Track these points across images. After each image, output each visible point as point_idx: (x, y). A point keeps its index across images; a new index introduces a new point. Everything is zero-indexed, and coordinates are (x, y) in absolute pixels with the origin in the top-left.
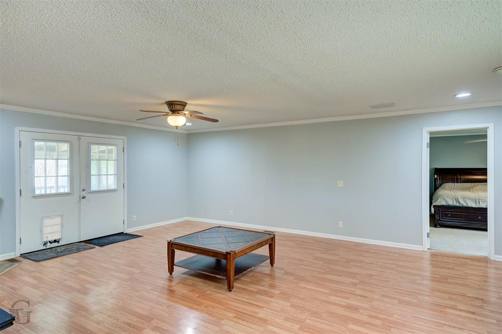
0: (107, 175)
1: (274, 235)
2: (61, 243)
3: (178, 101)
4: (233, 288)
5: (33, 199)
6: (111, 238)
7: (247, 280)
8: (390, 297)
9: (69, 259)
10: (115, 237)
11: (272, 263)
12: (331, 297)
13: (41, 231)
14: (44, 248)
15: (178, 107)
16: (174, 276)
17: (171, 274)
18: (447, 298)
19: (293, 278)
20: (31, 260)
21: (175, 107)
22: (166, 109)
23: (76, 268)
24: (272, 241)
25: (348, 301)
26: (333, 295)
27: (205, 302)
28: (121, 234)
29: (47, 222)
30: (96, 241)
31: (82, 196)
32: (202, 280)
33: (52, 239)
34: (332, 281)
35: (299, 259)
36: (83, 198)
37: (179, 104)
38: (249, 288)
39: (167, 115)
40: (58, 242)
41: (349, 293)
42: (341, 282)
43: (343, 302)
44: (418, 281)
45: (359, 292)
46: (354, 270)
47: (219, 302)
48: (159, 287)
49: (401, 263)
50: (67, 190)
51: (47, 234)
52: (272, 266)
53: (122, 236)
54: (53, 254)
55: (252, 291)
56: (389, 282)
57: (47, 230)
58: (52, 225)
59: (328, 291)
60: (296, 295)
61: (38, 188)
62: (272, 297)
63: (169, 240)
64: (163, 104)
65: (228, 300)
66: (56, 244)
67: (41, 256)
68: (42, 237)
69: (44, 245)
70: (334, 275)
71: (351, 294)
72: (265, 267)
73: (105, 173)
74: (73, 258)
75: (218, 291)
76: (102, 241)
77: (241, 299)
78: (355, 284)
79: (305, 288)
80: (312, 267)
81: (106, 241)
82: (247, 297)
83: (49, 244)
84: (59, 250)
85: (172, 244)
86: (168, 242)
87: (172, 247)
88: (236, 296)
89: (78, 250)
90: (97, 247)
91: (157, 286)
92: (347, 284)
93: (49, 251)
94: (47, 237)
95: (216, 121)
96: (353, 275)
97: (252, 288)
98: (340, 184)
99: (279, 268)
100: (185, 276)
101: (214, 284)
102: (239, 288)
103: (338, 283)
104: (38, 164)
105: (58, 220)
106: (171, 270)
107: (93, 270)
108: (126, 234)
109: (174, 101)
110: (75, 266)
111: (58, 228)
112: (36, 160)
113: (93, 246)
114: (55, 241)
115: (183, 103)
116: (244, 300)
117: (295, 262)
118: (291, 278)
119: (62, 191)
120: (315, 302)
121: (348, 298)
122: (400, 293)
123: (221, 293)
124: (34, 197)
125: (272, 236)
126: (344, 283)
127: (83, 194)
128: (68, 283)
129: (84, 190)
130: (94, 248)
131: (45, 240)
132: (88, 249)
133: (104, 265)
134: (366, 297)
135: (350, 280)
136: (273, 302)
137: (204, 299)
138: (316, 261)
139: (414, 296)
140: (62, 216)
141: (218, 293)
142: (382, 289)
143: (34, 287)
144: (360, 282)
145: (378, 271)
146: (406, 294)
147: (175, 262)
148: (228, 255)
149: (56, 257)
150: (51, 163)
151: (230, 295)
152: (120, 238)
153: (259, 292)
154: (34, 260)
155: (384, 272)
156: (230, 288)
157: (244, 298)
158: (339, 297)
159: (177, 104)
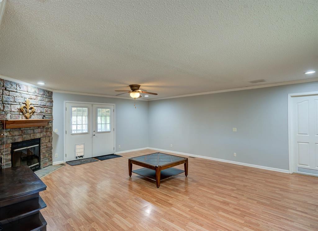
0: (101, 124)
1: (187, 159)
2: (84, 158)
3: (135, 85)
4: (159, 186)
5: (72, 136)
6: (107, 157)
7: (169, 182)
8: (253, 199)
9: (86, 166)
10: (109, 156)
11: (186, 174)
12: (215, 196)
13: (75, 151)
14: (76, 159)
15: (136, 88)
16: (132, 178)
17: (130, 176)
18: (292, 203)
19: (196, 184)
20: (70, 165)
21: (134, 88)
22: (129, 89)
23: (87, 170)
24: (186, 162)
25: (224, 199)
26: (216, 195)
27: (143, 192)
28: (113, 155)
29: (78, 147)
30: (100, 158)
31: (93, 134)
32: (145, 181)
33: (79, 155)
34: (219, 187)
35: (204, 174)
36: (94, 135)
37: (136, 86)
38: (168, 187)
39: (130, 92)
40: (82, 157)
41: (227, 195)
42: (224, 188)
43: (221, 199)
44: (277, 192)
45: (233, 195)
46: (236, 182)
47: (150, 193)
48: (123, 182)
49: (269, 180)
50: (86, 132)
51: (77, 153)
52: (186, 176)
53: (113, 156)
54: (80, 163)
55: (170, 189)
56: (256, 190)
57: (77, 151)
58: (80, 149)
59: (214, 193)
60: (194, 193)
61: (74, 130)
62: (180, 193)
63: (129, 158)
64: (128, 86)
65: (155, 192)
66: (81, 158)
67: (74, 163)
68: (75, 154)
69: (76, 158)
70: (223, 184)
71: (228, 195)
72: (182, 177)
73: (100, 123)
74: (87, 165)
75: (152, 187)
76: (103, 158)
77: (162, 192)
78: (233, 190)
79: (200, 190)
80: (210, 179)
81: (104, 158)
82: (166, 192)
83: (78, 158)
84: (82, 161)
85: (131, 161)
86: (129, 160)
87: (131, 162)
88: (161, 190)
89: (91, 162)
90: (99, 160)
91: (122, 182)
92: (228, 189)
93: (78, 161)
94: (77, 154)
95: (156, 94)
96: (234, 185)
97: (171, 187)
98: (235, 130)
99: (190, 178)
100: (137, 178)
101: (151, 183)
102: (164, 187)
103: (222, 188)
104: (74, 119)
105: (82, 146)
106: (130, 174)
107: (95, 172)
108: (115, 155)
109: (133, 85)
110: (87, 169)
111: (82, 150)
112: (73, 117)
113: (98, 160)
114: (81, 157)
115: (138, 86)
116: (164, 193)
117: (201, 175)
118: (195, 184)
119: (84, 132)
120: (204, 198)
121: (225, 198)
122: (261, 197)
123: (153, 188)
124: (71, 134)
125: (186, 159)
126: (226, 189)
127: (94, 133)
128: (82, 177)
129: (94, 132)
130: (98, 161)
131: (77, 156)
132: (95, 161)
133: (100, 169)
134: (237, 198)
135: (231, 188)
136: (179, 195)
137: (143, 191)
138: (214, 176)
139: (269, 200)
140: (84, 144)
141: (151, 188)
142: (250, 194)
143: (68, 177)
144: (238, 189)
145: (252, 184)
146: (264, 198)
147: (132, 170)
148: (157, 168)
149: (80, 164)
150: (80, 118)
151: (158, 190)
152: (112, 156)
153: (173, 190)
154: (71, 165)
155: (256, 184)
156: (158, 186)
157: (164, 192)
158: (220, 196)
159: (135, 87)
